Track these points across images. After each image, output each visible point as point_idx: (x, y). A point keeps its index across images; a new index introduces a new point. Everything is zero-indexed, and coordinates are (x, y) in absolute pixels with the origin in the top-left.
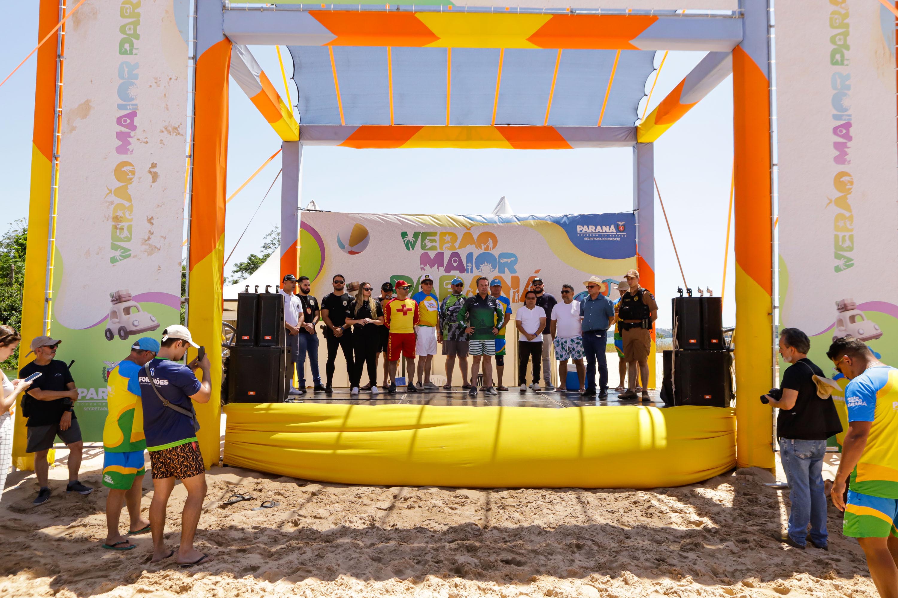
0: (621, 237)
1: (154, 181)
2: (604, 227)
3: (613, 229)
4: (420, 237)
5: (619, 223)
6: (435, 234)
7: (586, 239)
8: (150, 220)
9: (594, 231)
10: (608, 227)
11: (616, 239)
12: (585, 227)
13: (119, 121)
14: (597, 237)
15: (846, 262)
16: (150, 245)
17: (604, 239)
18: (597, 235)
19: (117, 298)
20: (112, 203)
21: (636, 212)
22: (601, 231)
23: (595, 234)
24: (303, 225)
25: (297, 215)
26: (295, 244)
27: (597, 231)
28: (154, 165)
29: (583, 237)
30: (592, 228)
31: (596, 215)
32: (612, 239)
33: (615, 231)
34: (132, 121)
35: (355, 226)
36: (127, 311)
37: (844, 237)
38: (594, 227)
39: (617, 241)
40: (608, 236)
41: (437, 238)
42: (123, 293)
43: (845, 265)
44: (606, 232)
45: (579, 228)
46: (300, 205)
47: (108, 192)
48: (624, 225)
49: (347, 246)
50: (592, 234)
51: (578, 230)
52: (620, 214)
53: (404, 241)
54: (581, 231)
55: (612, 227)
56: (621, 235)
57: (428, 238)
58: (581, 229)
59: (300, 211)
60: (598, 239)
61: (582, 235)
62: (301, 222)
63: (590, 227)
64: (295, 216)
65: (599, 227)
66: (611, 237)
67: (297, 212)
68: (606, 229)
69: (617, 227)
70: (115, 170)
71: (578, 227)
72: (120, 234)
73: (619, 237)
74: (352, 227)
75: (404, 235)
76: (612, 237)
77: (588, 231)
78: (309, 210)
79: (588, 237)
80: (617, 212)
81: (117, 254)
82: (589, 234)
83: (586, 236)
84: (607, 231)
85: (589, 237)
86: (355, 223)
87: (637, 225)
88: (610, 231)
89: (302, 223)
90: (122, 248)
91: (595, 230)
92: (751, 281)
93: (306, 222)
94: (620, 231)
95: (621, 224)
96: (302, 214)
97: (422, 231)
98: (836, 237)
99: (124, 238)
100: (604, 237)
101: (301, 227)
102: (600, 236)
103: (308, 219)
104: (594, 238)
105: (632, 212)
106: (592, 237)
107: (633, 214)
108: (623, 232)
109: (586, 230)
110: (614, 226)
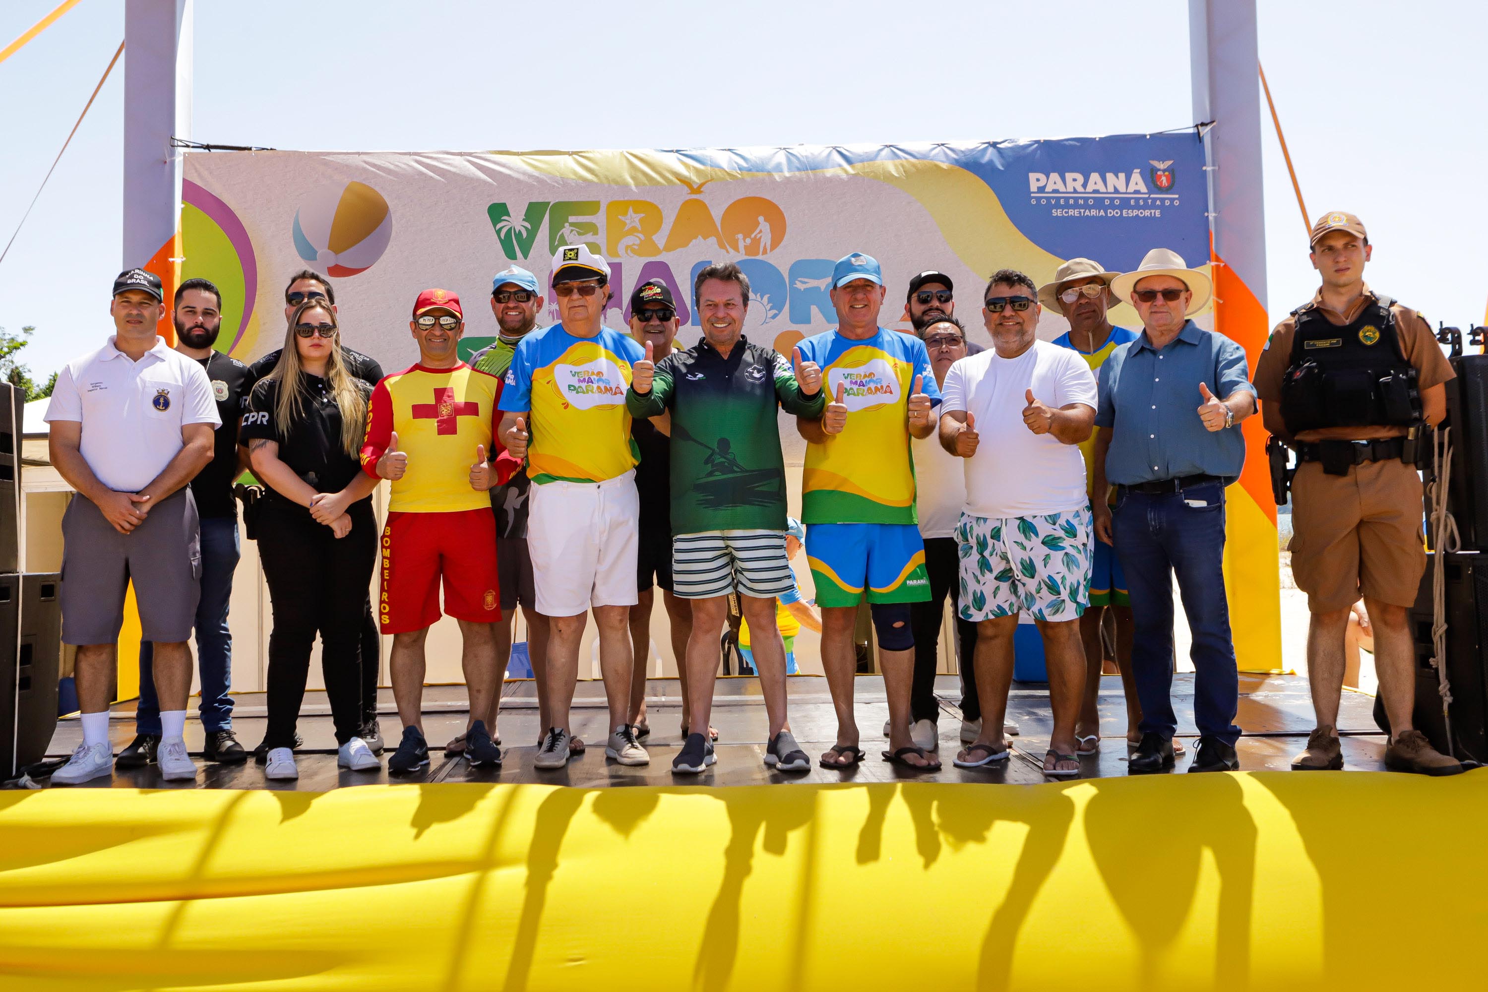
0: (1162, 207)
2: (1110, 176)
3: (1137, 182)
4: (547, 217)
5: (1155, 163)
7: (1057, 213)
9: (1080, 189)
10: (1122, 176)
11: (1147, 213)
12: (1054, 176)
14: (1090, 208)
17: (1111, 213)
18: (1091, 202)
21: (1205, 131)
22: (1103, 189)
23: (1086, 199)
24: (192, 192)
25: (173, 163)
26: (168, 249)
27: (1090, 187)
29: (1049, 207)
30: (1074, 181)
31: (1085, 143)
32: (1136, 212)
33: (1143, 188)
35: (348, 189)
38: (1080, 178)
39: (1152, 219)
40: (1125, 203)
41: (600, 219)
44: (1116, 191)
45: (1035, 180)
46: (181, 133)
48: (1171, 170)
49: (322, 250)
50: (1076, 199)
51: (1034, 187)
52: (1158, 138)
53: (498, 232)
54: (1041, 189)
55: (1136, 176)
56: (1163, 200)
57: (572, 219)
58: (1041, 184)
59: (180, 151)
60: (1094, 212)
61: (1043, 202)
62: (185, 181)
63: (1069, 176)
64: (165, 165)
65: (1095, 177)
66: (1133, 208)
67: (172, 154)
68: (1116, 181)
69: (1151, 177)
71: (1032, 176)
73: (1156, 207)
74: (340, 192)
75: (498, 212)
76: (1137, 207)
77: (1062, 189)
78: (208, 147)
79: (1063, 207)
82: (1067, 199)
83: (1058, 206)
84: (1122, 188)
85: (1067, 206)
86: (347, 181)
87: (1209, 168)
88: (1131, 188)
89: (186, 184)
91: (1085, 185)
93: (199, 182)
94: (1161, 190)
95: (1162, 166)
96: (186, 159)
97: (552, 200)
100: (1113, 206)
101: (185, 198)
102: (1099, 203)
103: (205, 174)
104: (1082, 211)
105: (1191, 131)
106: (1076, 206)
107: (1198, 137)
108: (1168, 190)
109: (1055, 187)
110: (1141, 173)
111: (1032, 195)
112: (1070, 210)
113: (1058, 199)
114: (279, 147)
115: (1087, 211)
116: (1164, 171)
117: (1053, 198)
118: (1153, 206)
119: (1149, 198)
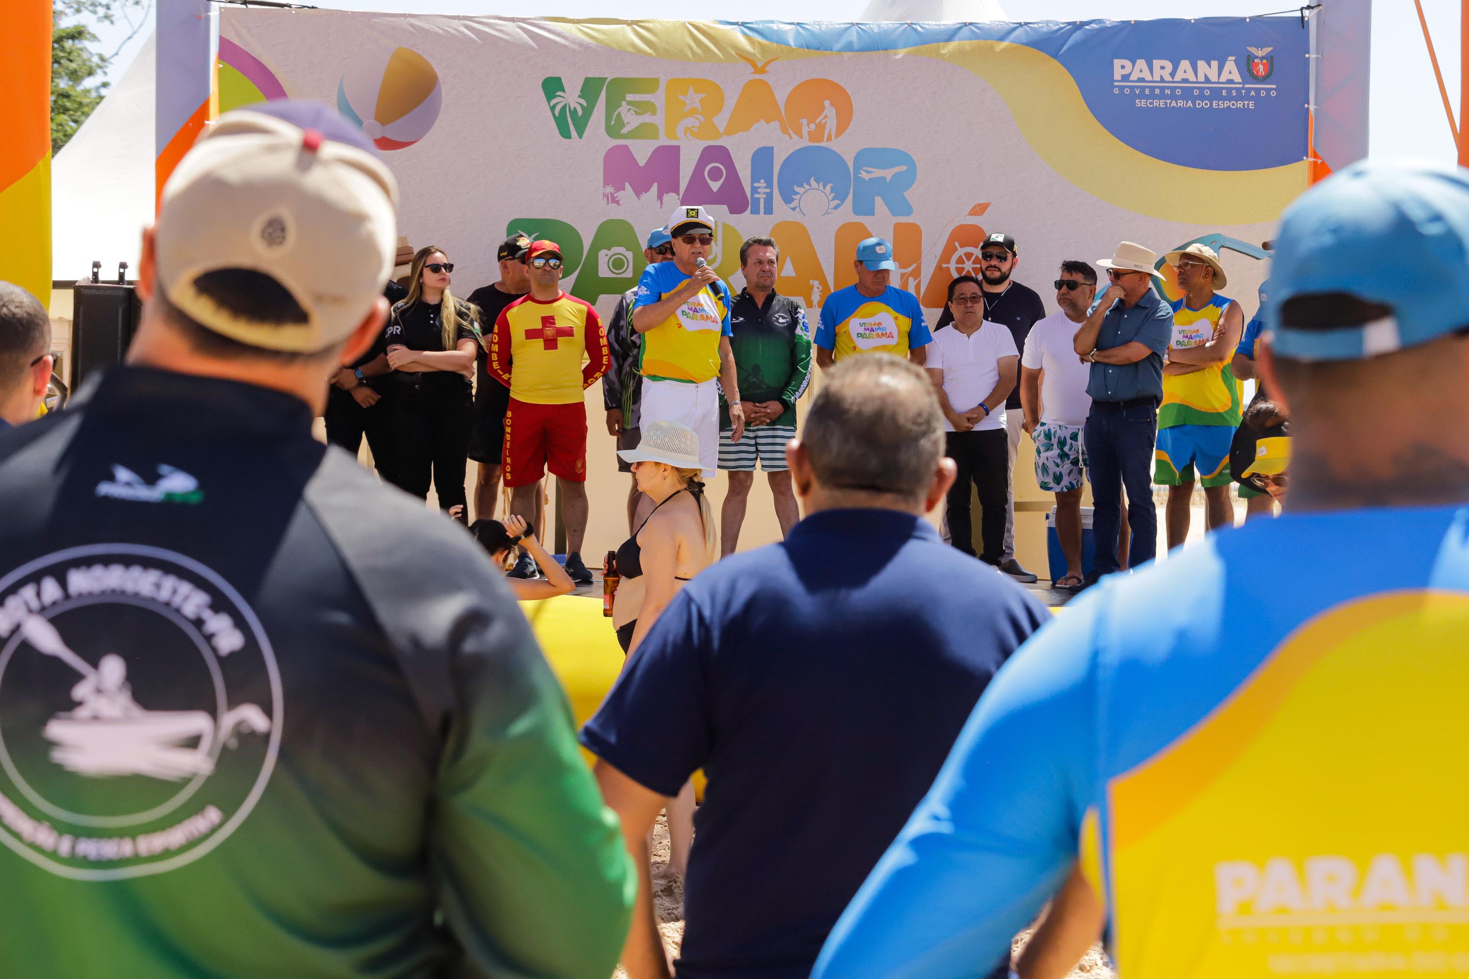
0: (1257, 99)
2: (1201, 64)
3: (1231, 71)
4: (603, 94)
5: (1253, 50)
6: (649, 85)
7: (1141, 103)
9: (1168, 78)
10: (1215, 64)
11: (1240, 104)
12: (1141, 63)
14: (1176, 98)
17: (1200, 104)
18: (1178, 92)
21: (1311, 15)
22: (1192, 78)
23: (1173, 89)
24: (228, 51)
25: (208, 19)
26: (204, 111)
27: (1179, 76)
29: (1134, 97)
30: (1162, 68)
32: (1227, 104)
33: (1237, 78)
35: (395, 55)
38: (1169, 65)
39: (1245, 110)
40: (1216, 94)
41: (658, 98)
44: (1207, 80)
45: (1120, 67)
48: (1270, 58)
49: (369, 120)
50: (1162, 89)
51: (1118, 74)
52: (1259, 21)
53: (553, 109)
54: (1125, 78)
55: (1230, 65)
56: (1258, 91)
57: (630, 97)
58: (1126, 72)
59: (216, 7)
60: (1181, 103)
61: (1127, 91)
62: (221, 39)
63: (1157, 63)
64: (200, 22)
65: (1185, 64)
66: (1224, 99)
67: (208, 9)
68: (1208, 70)
69: (1247, 66)
71: (1117, 63)
73: (1250, 98)
74: (387, 57)
75: (552, 86)
76: (1229, 98)
77: (1148, 77)
79: (1147, 97)
82: (1152, 89)
83: (1142, 96)
84: (1213, 77)
85: (1152, 96)
86: (394, 45)
87: (1312, 56)
88: (1223, 78)
89: (224, 43)
93: (237, 42)
94: (1256, 79)
95: (1260, 53)
96: (223, 13)
97: (610, 75)
100: (1202, 97)
101: (221, 56)
102: (1187, 93)
103: (244, 32)
104: (1168, 101)
105: (1298, 14)
106: (1162, 96)
107: (1302, 22)
108: (1264, 79)
109: (1141, 75)
110: (1235, 61)
111: (1115, 84)
112: (1155, 101)
113: (1143, 89)
115: (1174, 101)
116: (1262, 58)
117: (1137, 87)
118: (1248, 98)
119: (1243, 88)
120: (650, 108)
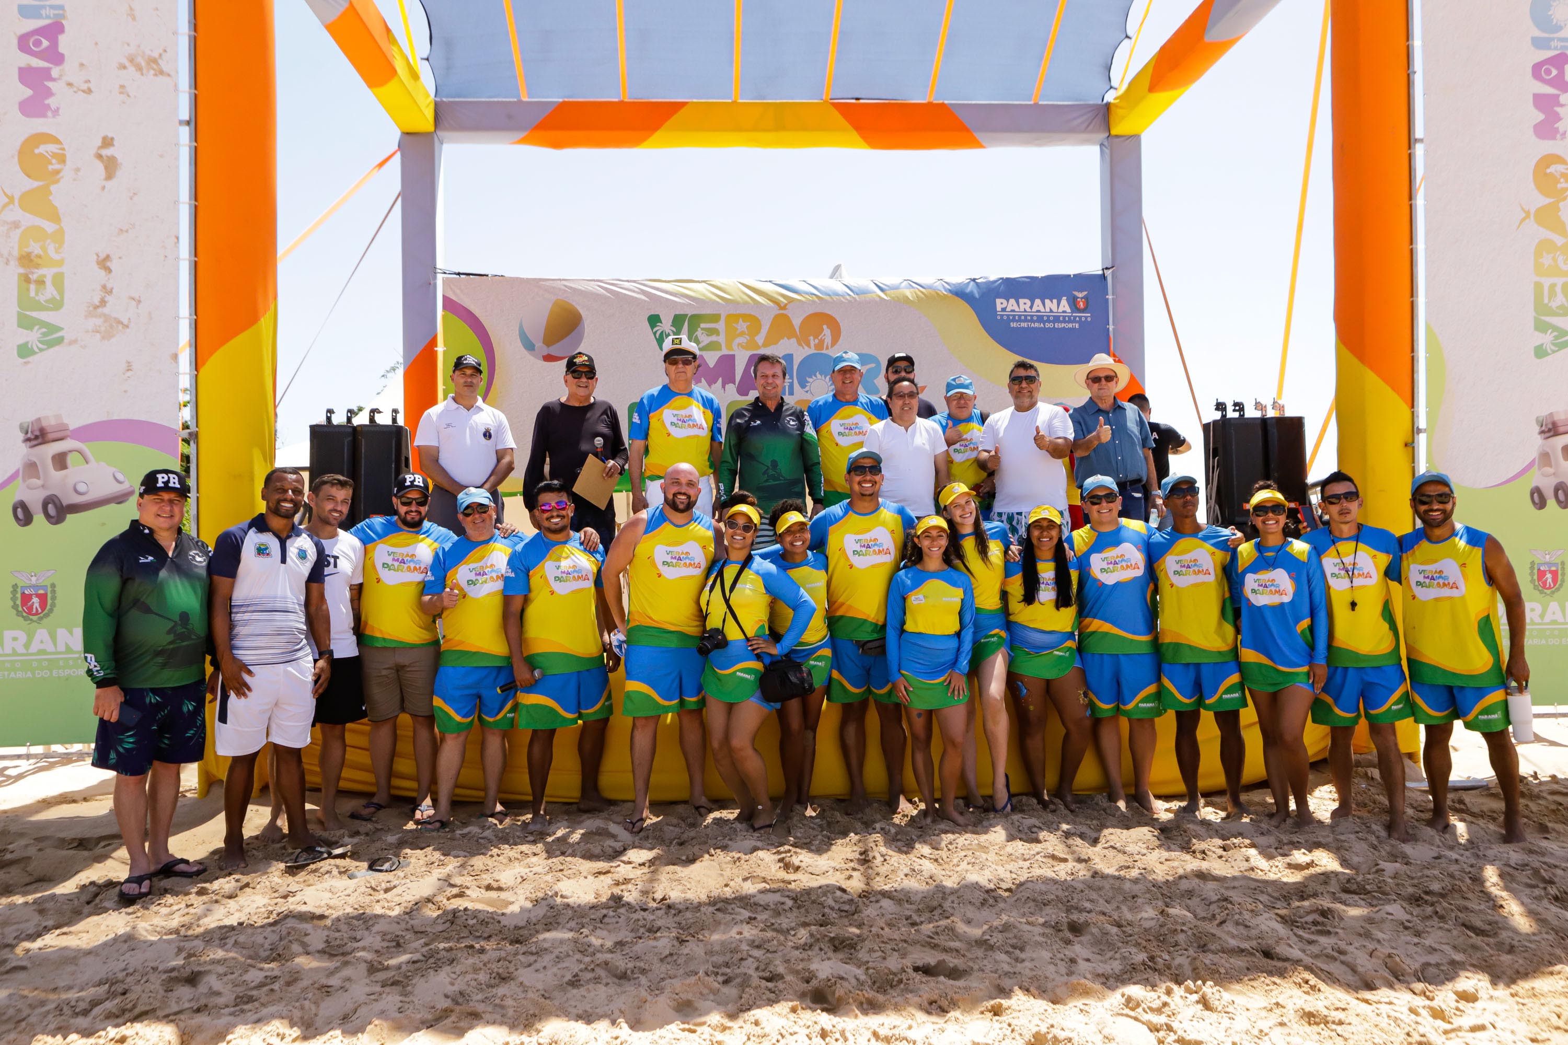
0: (1080, 322)
1: (109, 177)
2: (1047, 301)
3: (1065, 306)
4: (686, 324)
5: (1076, 293)
6: (715, 318)
7: (1013, 325)
8: (104, 263)
9: (1028, 310)
10: (1055, 301)
11: (1070, 325)
12: (1012, 301)
13: (24, 43)
14: (1034, 322)
15: (1556, 338)
16: (107, 318)
17: (1048, 325)
19: (37, 433)
20: (16, 225)
21: (1108, 273)
22: (1042, 310)
23: (1032, 316)
24: (449, 304)
25: (435, 285)
26: (433, 342)
27: (1035, 308)
28: (107, 142)
29: (1009, 321)
30: (1025, 304)
31: (1032, 279)
32: (1063, 325)
33: (1068, 309)
34: (54, 44)
35: (556, 304)
36: (60, 461)
37: (1553, 287)
38: (1028, 302)
39: (1073, 329)
40: (1057, 319)
41: (721, 326)
42: (50, 422)
43: (1554, 344)
44: (1051, 311)
45: (1000, 303)
46: (440, 264)
47: (7, 200)
48: (1086, 298)
49: (539, 344)
50: (1026, 316)
51: (999, 309)
52: (1079, 277)
53: (655, 334)
54: (1004, 310)
55: (1064, 302)
56: (1080, 317)
57: (703, 325)
58: (1004, 306)
59: (440, 277)
60: (1037, 325)
61: (1005, 318)
62: (444, 297)
63: (1021, 301)
64: (430, 286)
65: (1038, 302)
66: (1061, 322)
67: (435, 278)
68: (1051, 305)
69: (1073, 302)
70: (20, 152)
71: (998, 301)
72: (37, 294)
74: (550, 306)
75: (654, 320)
76: (1064, 321)
77: (1017, 309)
78: (459, 274)
79: (1017, 321)
80: (1072, 271)
81: (33, 337)
82: (1020, 316)
83: (1014, 320)
84: (1055, 309)
85: (1020, 320)
86: (554, 298)
87: (1110, 297)
88: (1061, 310)
89: (446, 299)
90: (43, 324)
91: (1031, 307)
92: (1371, 379)
93: (454, 298)
94: (1079, 310)
95: (1080, 295)
96: (445, 281)
97: (690, 312)
98: (1538, 286)
99: (46, 301)
100: (1049, 321)
101: (445, 307)
102: (1040, 319)
103: (458, 291)
104: (1030, 324)
105: (1100, 272)
106: (1026, 320)
107: (1103, 277)
108: (1083, 311)
109: (1013, 308)
110: (1068, 300)
112: (1022, 323)
114: (507, 275)
115: (1032, 324)
116: (1082, 298)
118: (1075, 321)
119: (1072, 316)
120: (715, 332)
